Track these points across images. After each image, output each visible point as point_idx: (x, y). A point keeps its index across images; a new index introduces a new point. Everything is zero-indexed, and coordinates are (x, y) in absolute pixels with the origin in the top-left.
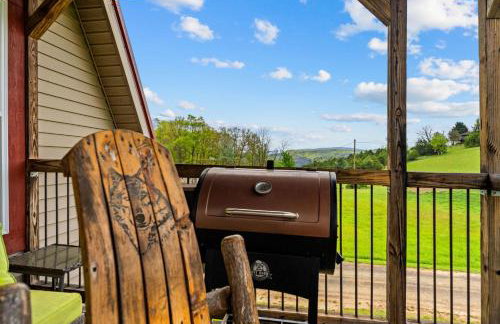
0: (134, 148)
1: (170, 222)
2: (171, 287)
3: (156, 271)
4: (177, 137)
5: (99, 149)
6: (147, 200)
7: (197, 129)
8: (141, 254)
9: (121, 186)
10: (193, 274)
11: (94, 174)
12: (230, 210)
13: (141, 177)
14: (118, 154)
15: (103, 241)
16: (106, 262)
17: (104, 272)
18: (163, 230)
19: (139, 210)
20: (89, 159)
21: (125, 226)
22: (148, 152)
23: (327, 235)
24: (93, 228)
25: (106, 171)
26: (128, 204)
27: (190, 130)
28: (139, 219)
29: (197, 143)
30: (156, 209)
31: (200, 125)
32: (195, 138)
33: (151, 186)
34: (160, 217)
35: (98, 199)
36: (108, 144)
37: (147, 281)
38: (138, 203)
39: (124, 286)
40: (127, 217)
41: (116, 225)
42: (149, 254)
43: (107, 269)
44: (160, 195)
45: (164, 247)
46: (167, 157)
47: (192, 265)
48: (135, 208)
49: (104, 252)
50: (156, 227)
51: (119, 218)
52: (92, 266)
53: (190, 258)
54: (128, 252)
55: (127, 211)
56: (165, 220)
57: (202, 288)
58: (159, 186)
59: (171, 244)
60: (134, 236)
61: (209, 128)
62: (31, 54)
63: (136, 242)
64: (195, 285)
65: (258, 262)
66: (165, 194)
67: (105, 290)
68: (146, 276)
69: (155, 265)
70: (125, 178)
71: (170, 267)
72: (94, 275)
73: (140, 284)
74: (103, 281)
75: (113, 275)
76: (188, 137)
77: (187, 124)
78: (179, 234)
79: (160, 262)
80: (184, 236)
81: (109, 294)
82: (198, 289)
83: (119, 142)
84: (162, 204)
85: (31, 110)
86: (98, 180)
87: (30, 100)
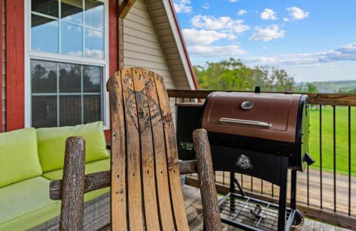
0: (142, 78)
1: (159, 118)
2: (156, 152)
3: (148, 142)
4: (221, 74)
5: (123, 78)
6: (146, 105)
7: (237, 67)
8: (140, 133)
9: (132, 97)
10: (170, 147)
11: (119, 90)
12: (222, 119)
13: (145, 92)
14: (133, 80)
15: (120, 123)
16: (121, 133)
17: (119, 138)
18: (154, 121)
19: (141, 109)
20: (117, 83)
21: (132, 117)
22: (150, 80)
23: (294, 141)
24: (115, 115)
25: (125, 89)
26: (135, 106)
27: (231, 68)
28: (140, 114)
29: (236, 78)
30: (151, 109)
31: (238, 64)
32: (235, 74)
33: (150, 98)
34: (152, 114)
35: (119, 102)
36: (128, 75)
37: (142, 146)
38: (140, 106)
39: (129, 146)
40: (134, 112)
41: (127, 115)
42: (144, 132)
43: (121, 136)
44: (155, 103)
45: (154, 130)
46: (161, 82)
47: (170, 142)
48: (139, 108)
49: (120, 128)
50: (150, 119)
51: (129, 112)
52: (114, 134)
53: (169, 139)
54: (133, 130)
55: (134, 109)
56: (155, 116)
57: (176, 156)
58: (154, 97)
59: (158, 129)
60: (137, 122)
61: (245, 66)
62: (120, 27)
63: (137, 125)
64: (171, 154)
65: (243, 156)
66: (157, 102)
67: (119, 146)
68: (142, 143)
69: (147, 139)
70: (135, 92)
71: (156, 141)
72: (114, 138)
73: (138, 147)
74: (118, 142)
75: (123, 140)
76: (229, 73)
77: (229, 64)
78: (163, 124)
79: (151, 137)
80: (166, 126)
81: (121, 148)
82: (173, 155)
83: (134, 74)
84: (155, 107)
85: (120, 60)
86: (121, 93)
87: (120, 54)
